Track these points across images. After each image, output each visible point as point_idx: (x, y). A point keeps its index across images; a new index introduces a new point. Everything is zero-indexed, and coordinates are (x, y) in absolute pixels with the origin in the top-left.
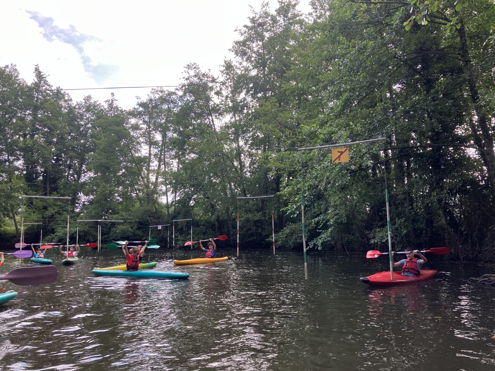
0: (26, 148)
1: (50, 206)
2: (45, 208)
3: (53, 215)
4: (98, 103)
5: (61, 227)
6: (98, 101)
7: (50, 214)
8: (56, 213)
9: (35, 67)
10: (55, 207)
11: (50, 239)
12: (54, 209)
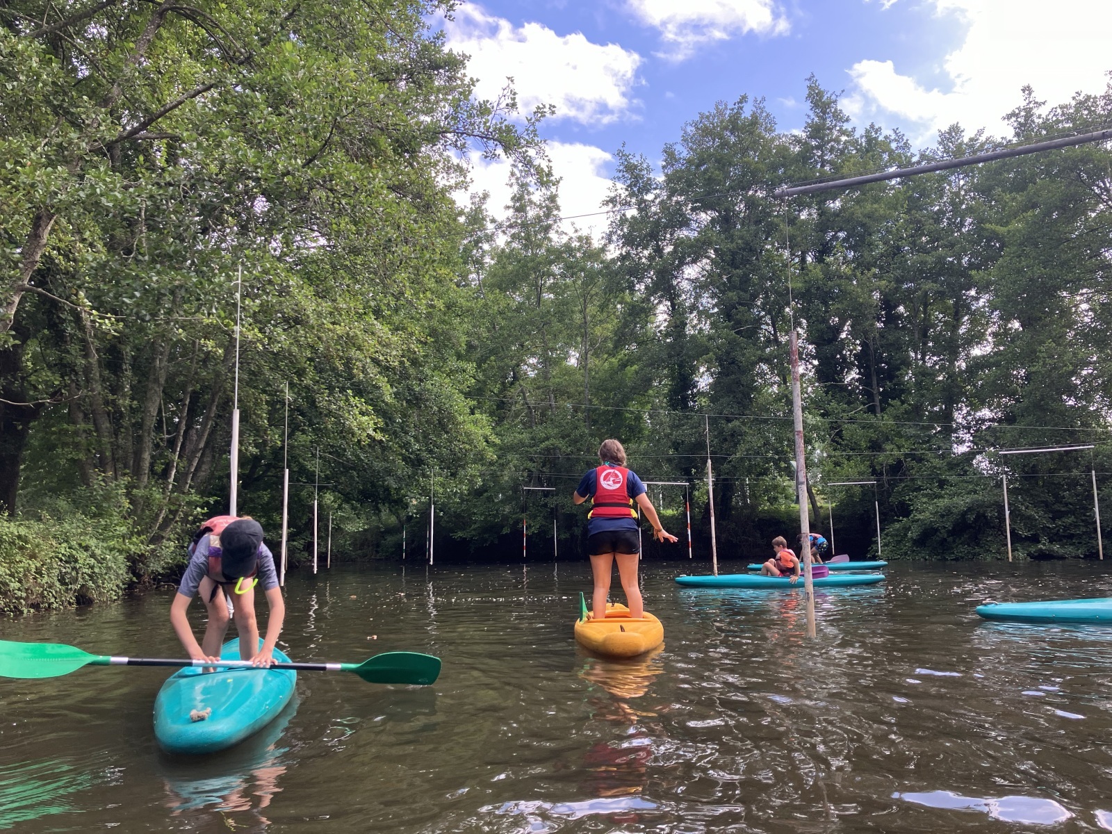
0: (808, 290)
1: (887, 439)
2: (876, 446)
3: (899, 462)
4: (983, 139)
5: (925, 495)
6: (980, 132)
7: (891, 461)
8: (906, 456)
9: (808, 83)
10: (902, 442)
11: (898, 530)
12: (899, 448)
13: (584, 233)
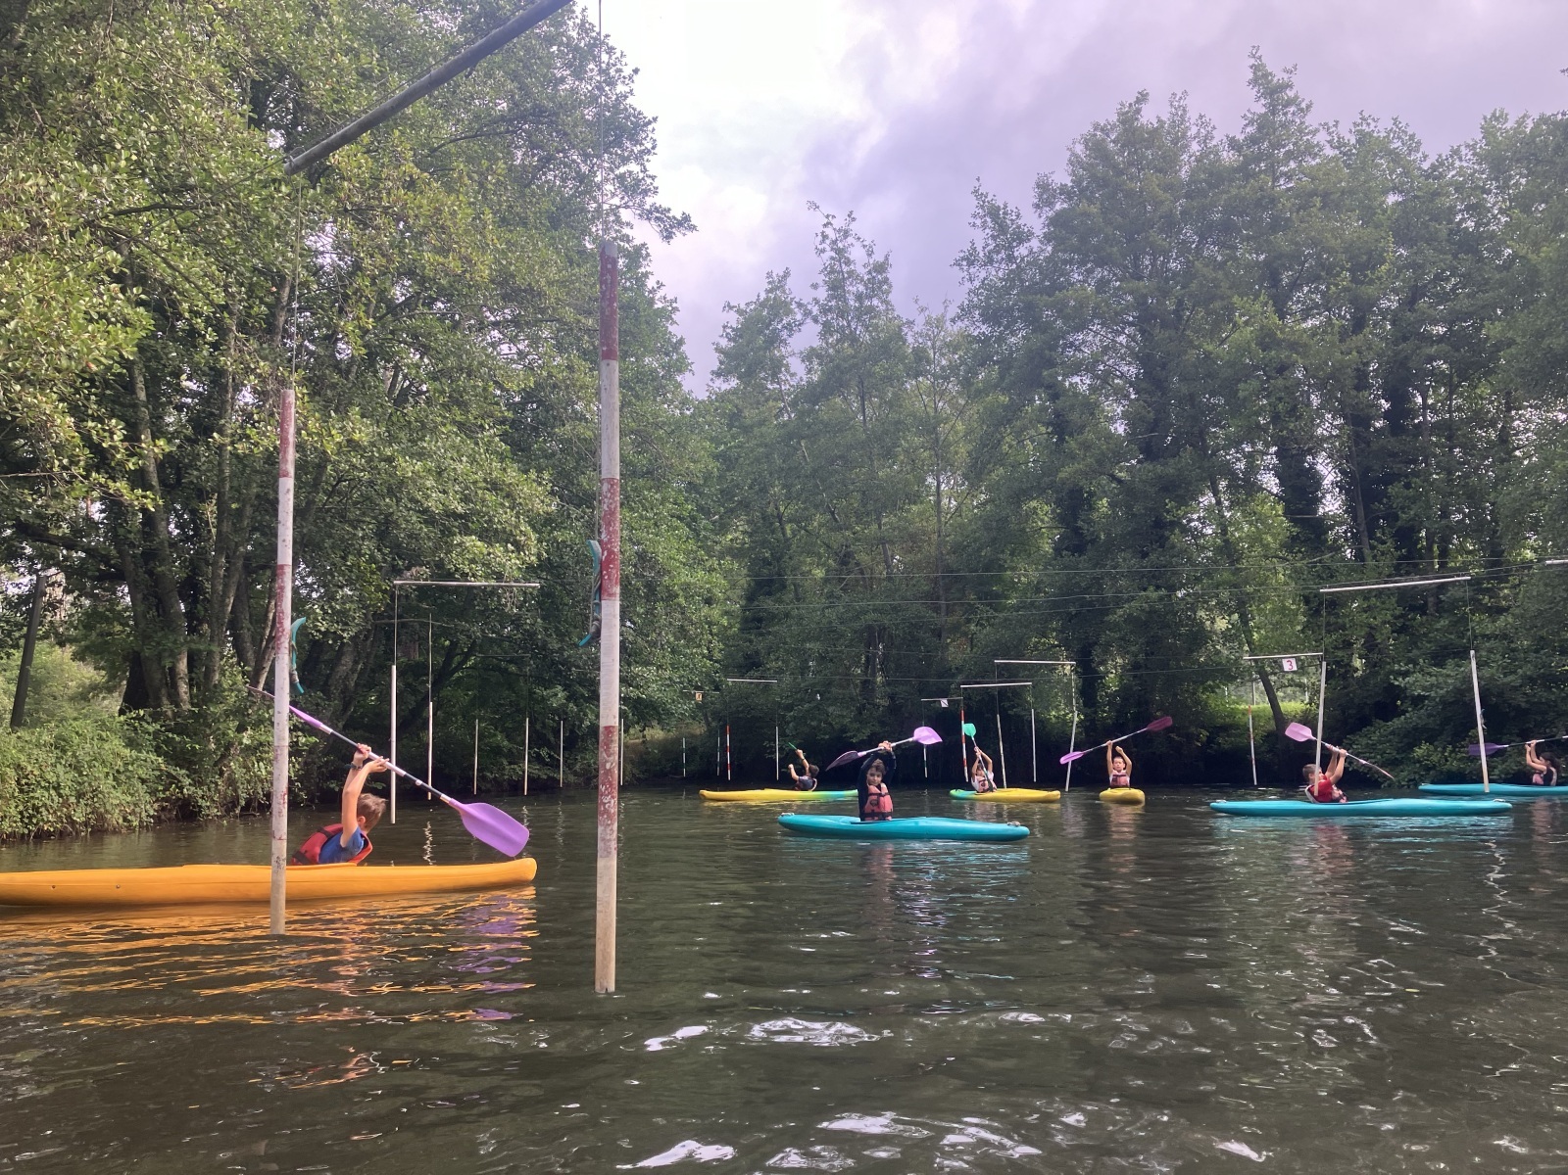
13: (935, 312)
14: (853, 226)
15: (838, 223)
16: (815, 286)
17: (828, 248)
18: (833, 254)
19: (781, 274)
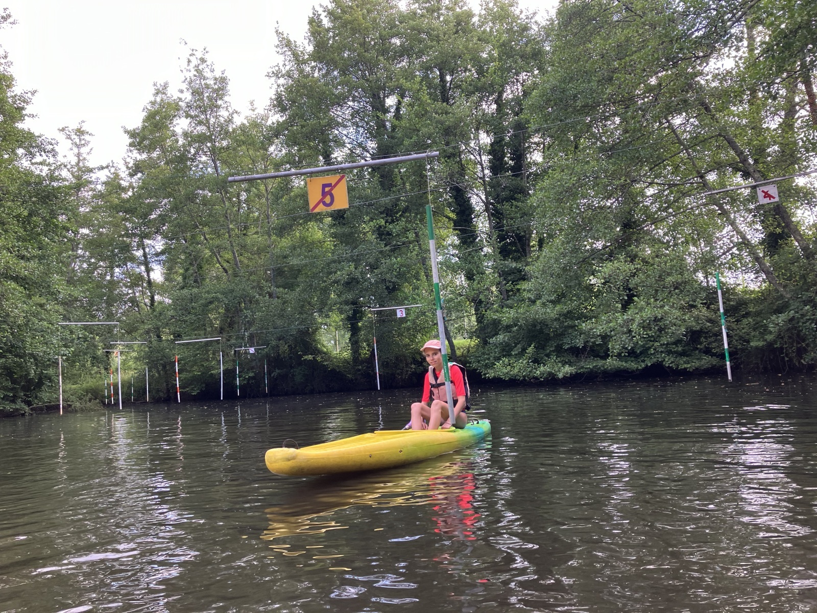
14: (207, 57)
15: (199, 55)
16: (182, 91)
17: (193, 70)
18: (195, 73)
19: (162, 84)
